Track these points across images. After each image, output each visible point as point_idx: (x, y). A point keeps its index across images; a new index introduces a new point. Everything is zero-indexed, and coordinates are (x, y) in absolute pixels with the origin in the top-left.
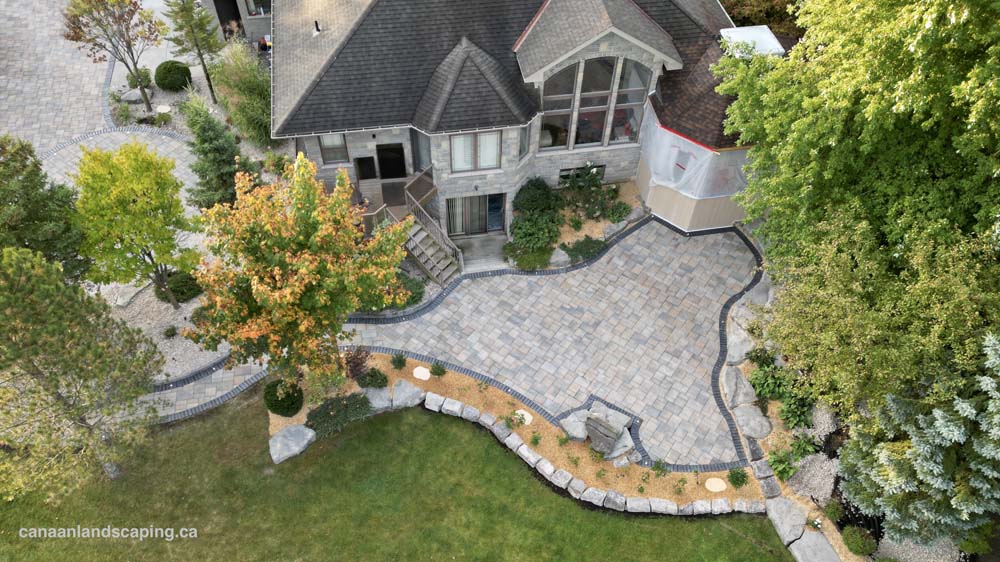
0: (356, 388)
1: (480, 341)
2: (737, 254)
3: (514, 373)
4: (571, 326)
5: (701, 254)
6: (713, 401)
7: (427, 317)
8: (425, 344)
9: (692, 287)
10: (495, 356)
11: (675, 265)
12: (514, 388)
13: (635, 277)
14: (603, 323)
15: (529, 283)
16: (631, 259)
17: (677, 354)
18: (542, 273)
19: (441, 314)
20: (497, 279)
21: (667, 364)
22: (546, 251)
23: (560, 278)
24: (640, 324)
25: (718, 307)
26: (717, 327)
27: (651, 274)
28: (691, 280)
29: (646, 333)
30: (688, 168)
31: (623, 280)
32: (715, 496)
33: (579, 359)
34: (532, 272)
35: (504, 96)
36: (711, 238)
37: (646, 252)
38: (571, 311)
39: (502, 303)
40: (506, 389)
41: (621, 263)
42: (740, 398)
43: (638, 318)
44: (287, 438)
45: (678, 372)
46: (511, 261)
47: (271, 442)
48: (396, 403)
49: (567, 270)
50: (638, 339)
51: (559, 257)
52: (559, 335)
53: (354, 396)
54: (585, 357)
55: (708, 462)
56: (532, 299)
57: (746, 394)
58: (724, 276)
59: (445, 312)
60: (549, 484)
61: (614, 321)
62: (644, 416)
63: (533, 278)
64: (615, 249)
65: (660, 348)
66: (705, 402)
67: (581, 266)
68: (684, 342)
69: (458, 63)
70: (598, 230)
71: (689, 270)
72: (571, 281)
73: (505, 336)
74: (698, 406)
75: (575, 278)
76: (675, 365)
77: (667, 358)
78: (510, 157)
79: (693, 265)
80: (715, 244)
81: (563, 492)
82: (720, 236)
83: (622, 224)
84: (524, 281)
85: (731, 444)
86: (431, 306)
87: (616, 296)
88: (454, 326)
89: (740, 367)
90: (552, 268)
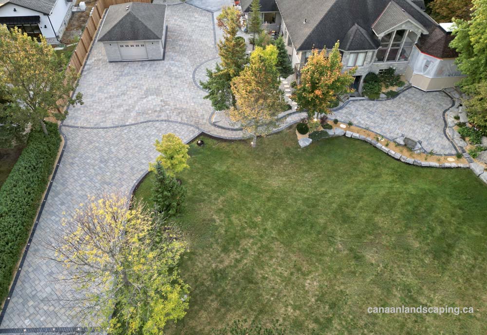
0: (322, 129)
1: (360, 118)
2: (445, 98)
3: (375, 127)
4: (391, 115)
5: (432, 97)
6: (445, 138)
7: (340, 111)
8: (342, 118)
9: (431, 106)
10: (367, 123)
11: (423, 100)
12: (376, 131)
13: (410, 103)
14: (402, 115)
15: (373, 103)
16: (407, 98)
17: (430, 125)
18: (377, 100)
19: (344, 111)
20: (362, 101)
21: (427, 127)
22: (378, 94)
23: (384, 102)
24: (415, 116)
25: (441, 113)
26: (442, 118)
27: (416, 102)
28: (430, 104)
29: (418, 118)
30: (429, 67)
31: (406, 104)
32: (452, 162)
33: (396, 124)
34: (374, 100)
35: (369, 41)
36: (434, 93)
37: (412, 96)
38: (390, 111)
39: (365, 108)
40: (373, 132)
41: (404, 99)
42: (455, 136)
43: (414, 114)
44: (304, 141)
45: (431, 129)
46: (366, 97)
47: (299, 142)
48: (336, 134)
49: (386, 100)
50: (415, 120)
51: (382, 96)
52: (387, 118)
53: (322, 131)
54: (398, 124)
55: (447, 154)
56: (375, 107)
57: (457, 135)
58: (442, 103)
59: (346, 110)
60: (393, 158)
61: (406, 115)
62: (422, 140)
63: (375, 102)
64: (401, 95)
65: (423, 123)
66: (443, 138)
67: (390, 99)
68: (432, 121)
69: (354, 31)
70: (395, 89)
71: (428, 102)
72: (387, 103)
73: (368, 117)
74: (440, 139)
75: (389, 102)
76: (430, 127)
77: (427, 126)
78: (367, 62)
79: (430, 100)
80: (436, 95)
81: (399, 160)
82: (438, 93)
83: (402, 88)
84: (371, 103)
85: (454, 149)
86: (341, 108)
87: (405, 108)
88: (350, 114)
89: (453, 128)
90: (381, 99)
